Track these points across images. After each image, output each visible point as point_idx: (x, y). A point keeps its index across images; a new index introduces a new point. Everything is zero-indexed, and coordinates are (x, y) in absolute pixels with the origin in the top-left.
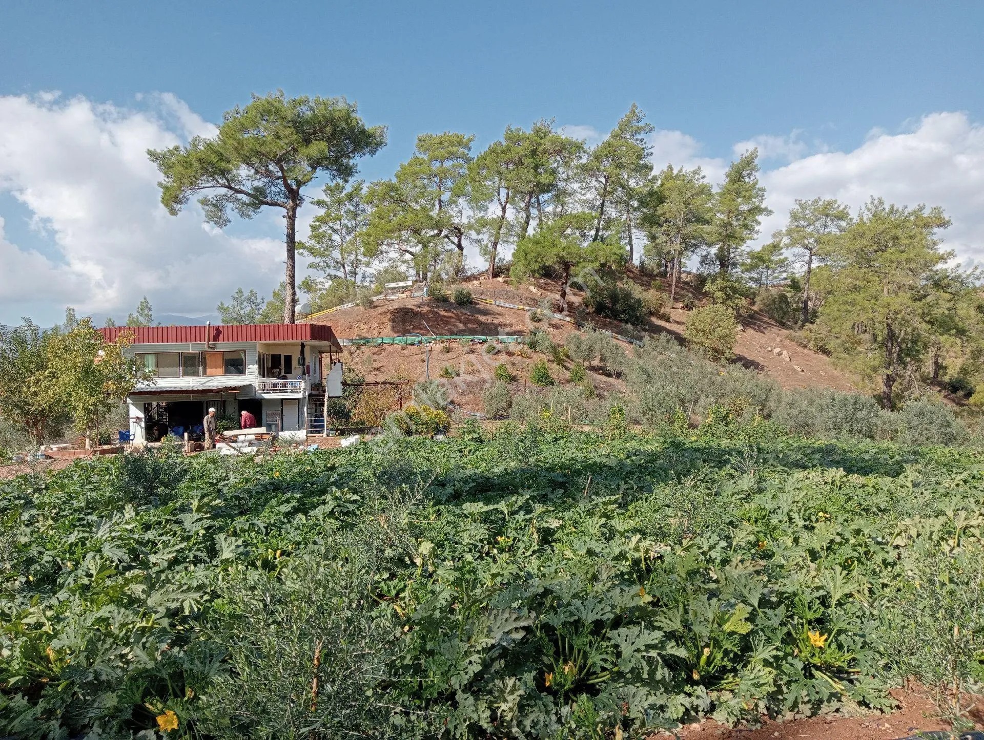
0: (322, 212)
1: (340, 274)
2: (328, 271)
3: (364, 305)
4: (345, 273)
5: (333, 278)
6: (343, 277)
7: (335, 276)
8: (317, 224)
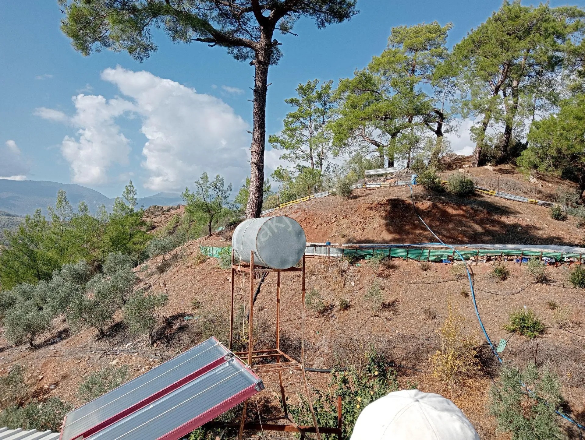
0: (295, 110)
1: (308, 164)
2: (298, 161)
3: (343, 194)
4: (313, 164)
5: (301, 168)
6: (310, 166)
7: (303, 167)
8: (290, 119)
